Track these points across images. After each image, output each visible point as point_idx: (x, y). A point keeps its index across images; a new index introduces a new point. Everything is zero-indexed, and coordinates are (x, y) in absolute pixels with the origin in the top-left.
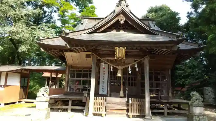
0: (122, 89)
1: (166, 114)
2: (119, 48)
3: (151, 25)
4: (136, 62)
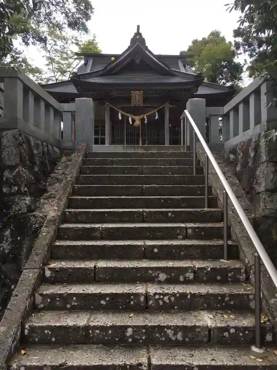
2: (135, 92)
3: (180, 64)
4: (156, 111)
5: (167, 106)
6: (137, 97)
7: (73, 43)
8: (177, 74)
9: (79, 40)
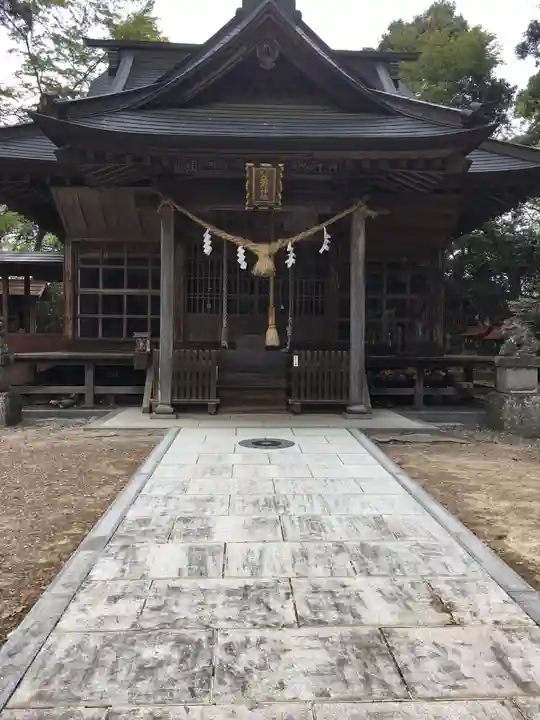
0: (271, 320)
1: (419, 400)
2: (257, 165)
3: (384, 77)
4: (324, 226)
5: (360, 214)
6: (264, 183)
7: (96, 19)
8: (398, 108)
9: (111, 11)
